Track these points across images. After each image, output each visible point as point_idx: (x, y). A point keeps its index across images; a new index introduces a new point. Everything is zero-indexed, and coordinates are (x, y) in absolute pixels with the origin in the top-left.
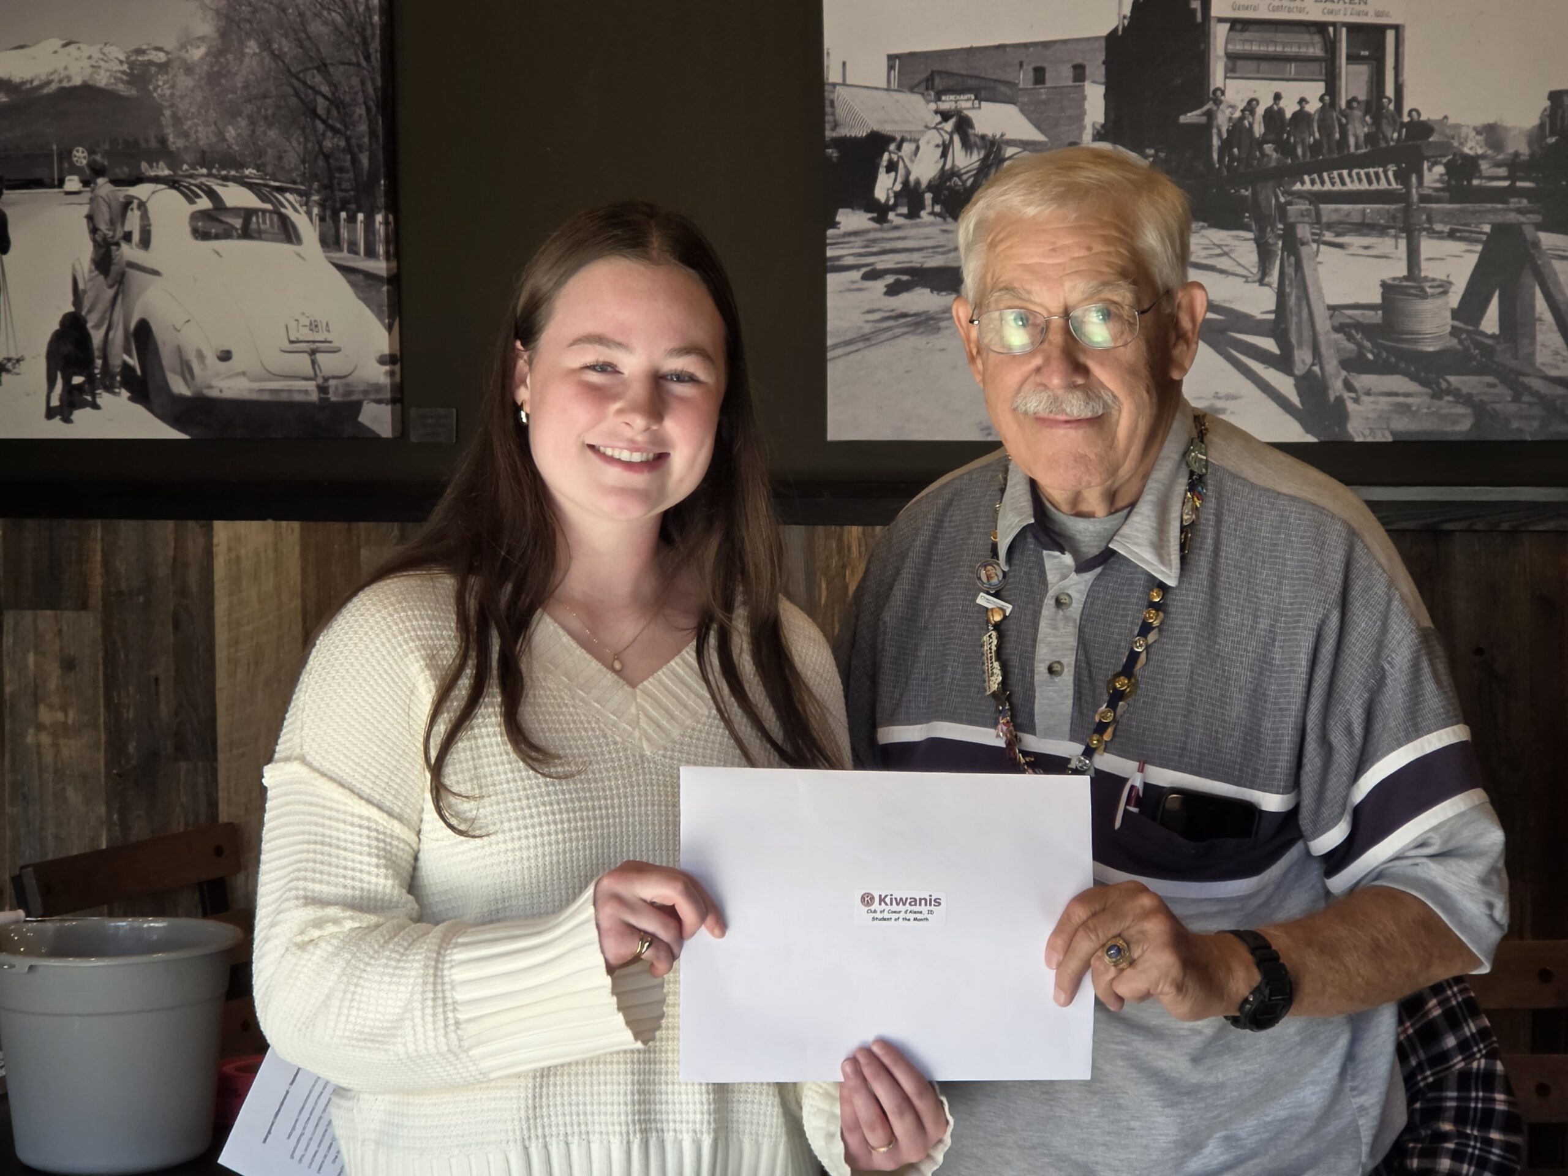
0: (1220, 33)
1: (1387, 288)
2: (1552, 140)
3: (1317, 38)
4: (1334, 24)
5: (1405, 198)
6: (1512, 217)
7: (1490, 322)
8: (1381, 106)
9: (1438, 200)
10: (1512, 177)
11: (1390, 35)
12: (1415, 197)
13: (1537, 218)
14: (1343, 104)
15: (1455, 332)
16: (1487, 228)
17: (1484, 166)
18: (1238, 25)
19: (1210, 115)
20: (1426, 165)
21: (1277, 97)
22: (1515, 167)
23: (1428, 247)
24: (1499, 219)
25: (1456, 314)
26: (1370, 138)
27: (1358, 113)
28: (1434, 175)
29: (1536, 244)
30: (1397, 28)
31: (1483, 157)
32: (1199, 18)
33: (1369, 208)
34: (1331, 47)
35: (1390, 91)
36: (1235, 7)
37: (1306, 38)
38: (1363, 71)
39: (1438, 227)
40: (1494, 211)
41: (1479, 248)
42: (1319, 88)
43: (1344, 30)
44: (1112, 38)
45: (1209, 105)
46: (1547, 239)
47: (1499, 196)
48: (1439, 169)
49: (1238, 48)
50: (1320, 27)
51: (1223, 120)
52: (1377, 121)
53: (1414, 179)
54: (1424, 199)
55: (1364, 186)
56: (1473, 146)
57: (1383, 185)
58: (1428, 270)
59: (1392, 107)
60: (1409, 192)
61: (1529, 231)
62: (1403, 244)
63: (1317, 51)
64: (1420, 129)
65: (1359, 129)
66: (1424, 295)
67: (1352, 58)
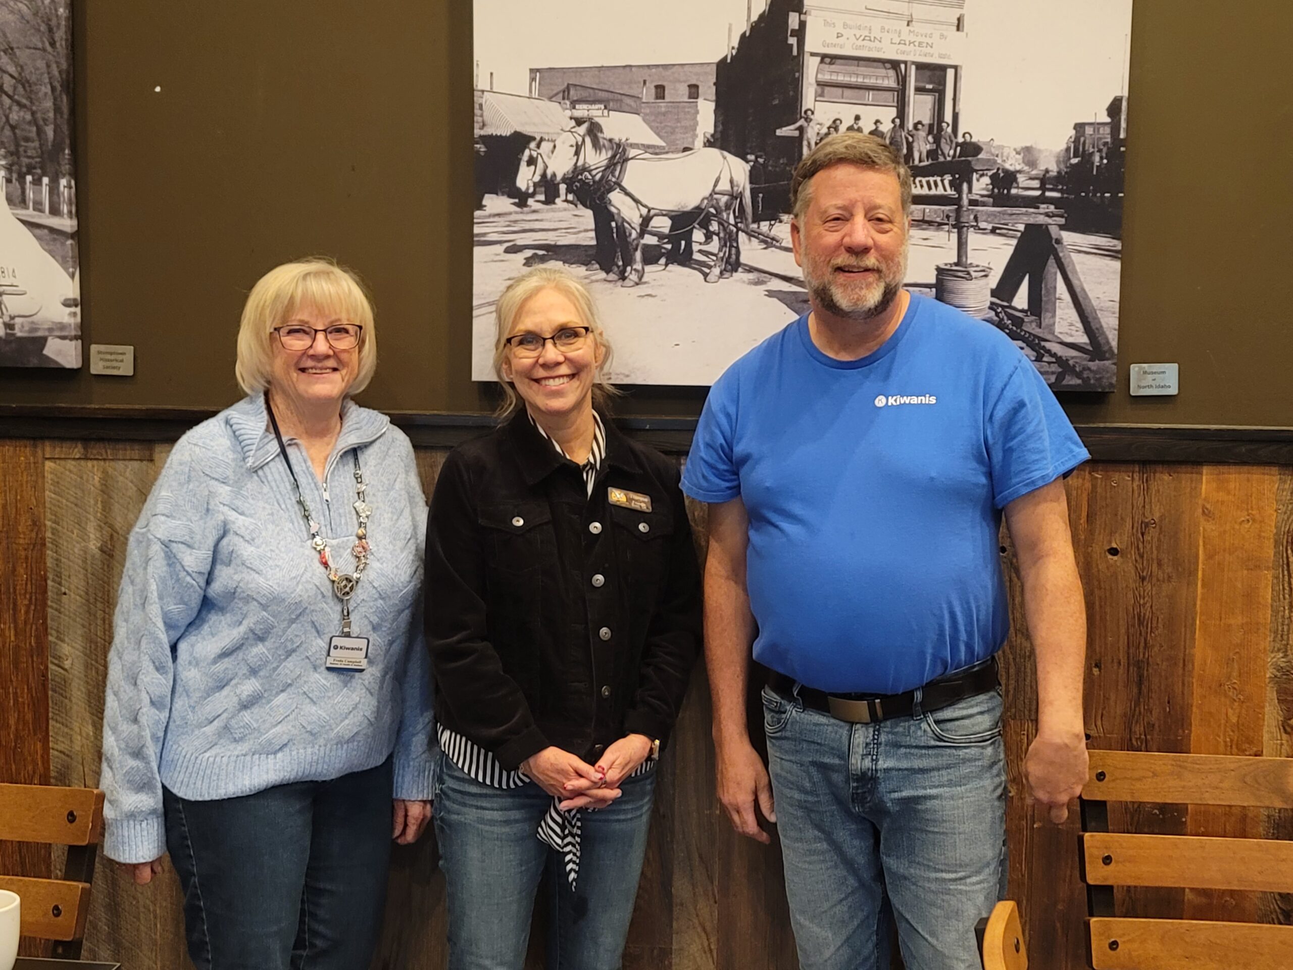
0: (811, 66)
1: (940, 271)
2: (1075, 161)
3: (892, 73)
4: (905, 63)
5: (957, 202)
6: (1042, 220)
7: (1021, 300)
8: (940, 129)
9: (984, 204)
10: (1043, 188)
11: (950, 73)
12: (965, 202)
13: (1062, 221)
14: (911, 127)
15: (992, 307)
16: (1021, 227)
17: (1021, 178)
18: (827, 59)
19: (801, 129)
20: (975, 176)
21: (857, 118)
22: (1044, 181)
23: (974, 239)
24: (1032, 221)
25: (994, 293)
26: (931, 154)
27: (922, 134)
28: (981, 185)
29: (1058, 241)
30: (956, 68)
31: (1019, 172)
32: (795, 52)
33: (928, 208)
34: (903, 81)
35: (948, 117)
36: (825, 45)
37: (883, 72)
38: (928, 100)
39: (983, 225)
40: (1026, 214)
41: (1014, 242)
42: (893, 112)
43: (913, 67)
44: (722, 65)
45: (802, 122)
46: (1068, 237)
47: (1032, 203)
48: (986, 180)
49: (826, 77)
50: (895, 65)
51: (811, 134)
52: (937, 141)
53: (965, 186)
54: (973, 203)
55: (925, 191)
56: (1013, 163)
57: (940, 191)
58: (972, 257)
59: (949, 130)
60: (960, 198)
61: (1054, 231)
62: (954, 236)
63: (892, 83)
64: (972, 149)
65: (923, 145)
66: (969, 277)
67: (919, 90)
